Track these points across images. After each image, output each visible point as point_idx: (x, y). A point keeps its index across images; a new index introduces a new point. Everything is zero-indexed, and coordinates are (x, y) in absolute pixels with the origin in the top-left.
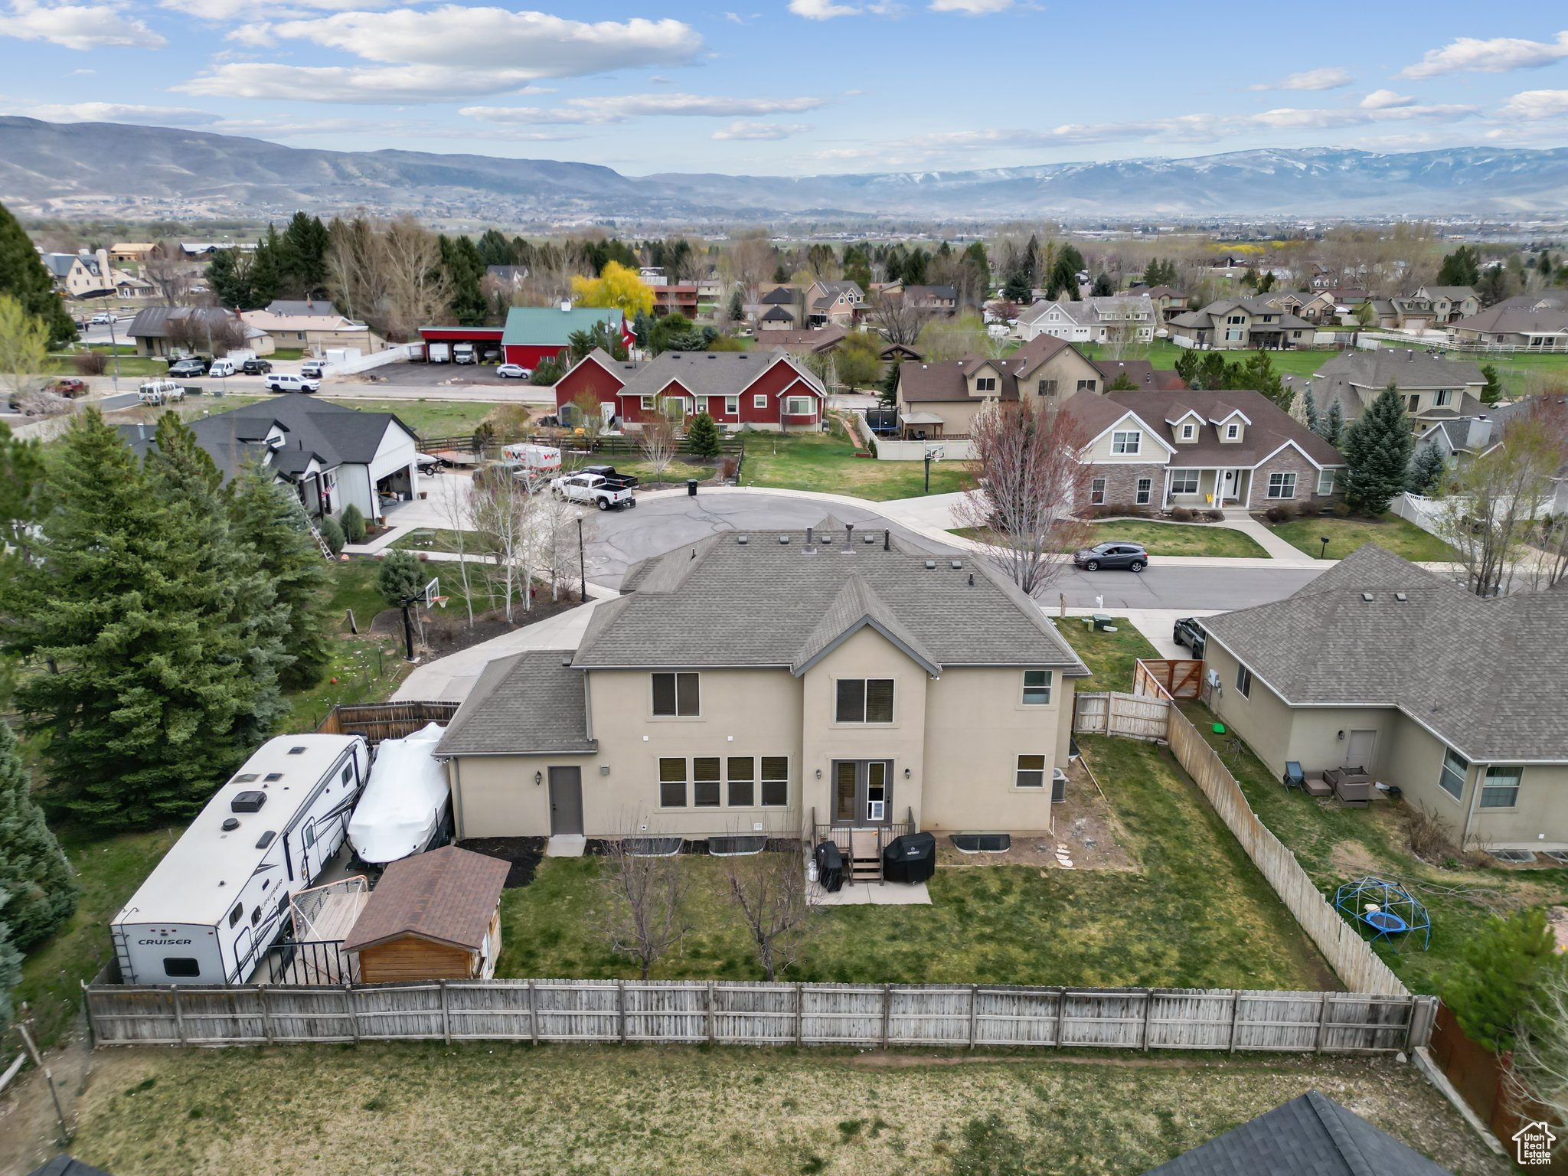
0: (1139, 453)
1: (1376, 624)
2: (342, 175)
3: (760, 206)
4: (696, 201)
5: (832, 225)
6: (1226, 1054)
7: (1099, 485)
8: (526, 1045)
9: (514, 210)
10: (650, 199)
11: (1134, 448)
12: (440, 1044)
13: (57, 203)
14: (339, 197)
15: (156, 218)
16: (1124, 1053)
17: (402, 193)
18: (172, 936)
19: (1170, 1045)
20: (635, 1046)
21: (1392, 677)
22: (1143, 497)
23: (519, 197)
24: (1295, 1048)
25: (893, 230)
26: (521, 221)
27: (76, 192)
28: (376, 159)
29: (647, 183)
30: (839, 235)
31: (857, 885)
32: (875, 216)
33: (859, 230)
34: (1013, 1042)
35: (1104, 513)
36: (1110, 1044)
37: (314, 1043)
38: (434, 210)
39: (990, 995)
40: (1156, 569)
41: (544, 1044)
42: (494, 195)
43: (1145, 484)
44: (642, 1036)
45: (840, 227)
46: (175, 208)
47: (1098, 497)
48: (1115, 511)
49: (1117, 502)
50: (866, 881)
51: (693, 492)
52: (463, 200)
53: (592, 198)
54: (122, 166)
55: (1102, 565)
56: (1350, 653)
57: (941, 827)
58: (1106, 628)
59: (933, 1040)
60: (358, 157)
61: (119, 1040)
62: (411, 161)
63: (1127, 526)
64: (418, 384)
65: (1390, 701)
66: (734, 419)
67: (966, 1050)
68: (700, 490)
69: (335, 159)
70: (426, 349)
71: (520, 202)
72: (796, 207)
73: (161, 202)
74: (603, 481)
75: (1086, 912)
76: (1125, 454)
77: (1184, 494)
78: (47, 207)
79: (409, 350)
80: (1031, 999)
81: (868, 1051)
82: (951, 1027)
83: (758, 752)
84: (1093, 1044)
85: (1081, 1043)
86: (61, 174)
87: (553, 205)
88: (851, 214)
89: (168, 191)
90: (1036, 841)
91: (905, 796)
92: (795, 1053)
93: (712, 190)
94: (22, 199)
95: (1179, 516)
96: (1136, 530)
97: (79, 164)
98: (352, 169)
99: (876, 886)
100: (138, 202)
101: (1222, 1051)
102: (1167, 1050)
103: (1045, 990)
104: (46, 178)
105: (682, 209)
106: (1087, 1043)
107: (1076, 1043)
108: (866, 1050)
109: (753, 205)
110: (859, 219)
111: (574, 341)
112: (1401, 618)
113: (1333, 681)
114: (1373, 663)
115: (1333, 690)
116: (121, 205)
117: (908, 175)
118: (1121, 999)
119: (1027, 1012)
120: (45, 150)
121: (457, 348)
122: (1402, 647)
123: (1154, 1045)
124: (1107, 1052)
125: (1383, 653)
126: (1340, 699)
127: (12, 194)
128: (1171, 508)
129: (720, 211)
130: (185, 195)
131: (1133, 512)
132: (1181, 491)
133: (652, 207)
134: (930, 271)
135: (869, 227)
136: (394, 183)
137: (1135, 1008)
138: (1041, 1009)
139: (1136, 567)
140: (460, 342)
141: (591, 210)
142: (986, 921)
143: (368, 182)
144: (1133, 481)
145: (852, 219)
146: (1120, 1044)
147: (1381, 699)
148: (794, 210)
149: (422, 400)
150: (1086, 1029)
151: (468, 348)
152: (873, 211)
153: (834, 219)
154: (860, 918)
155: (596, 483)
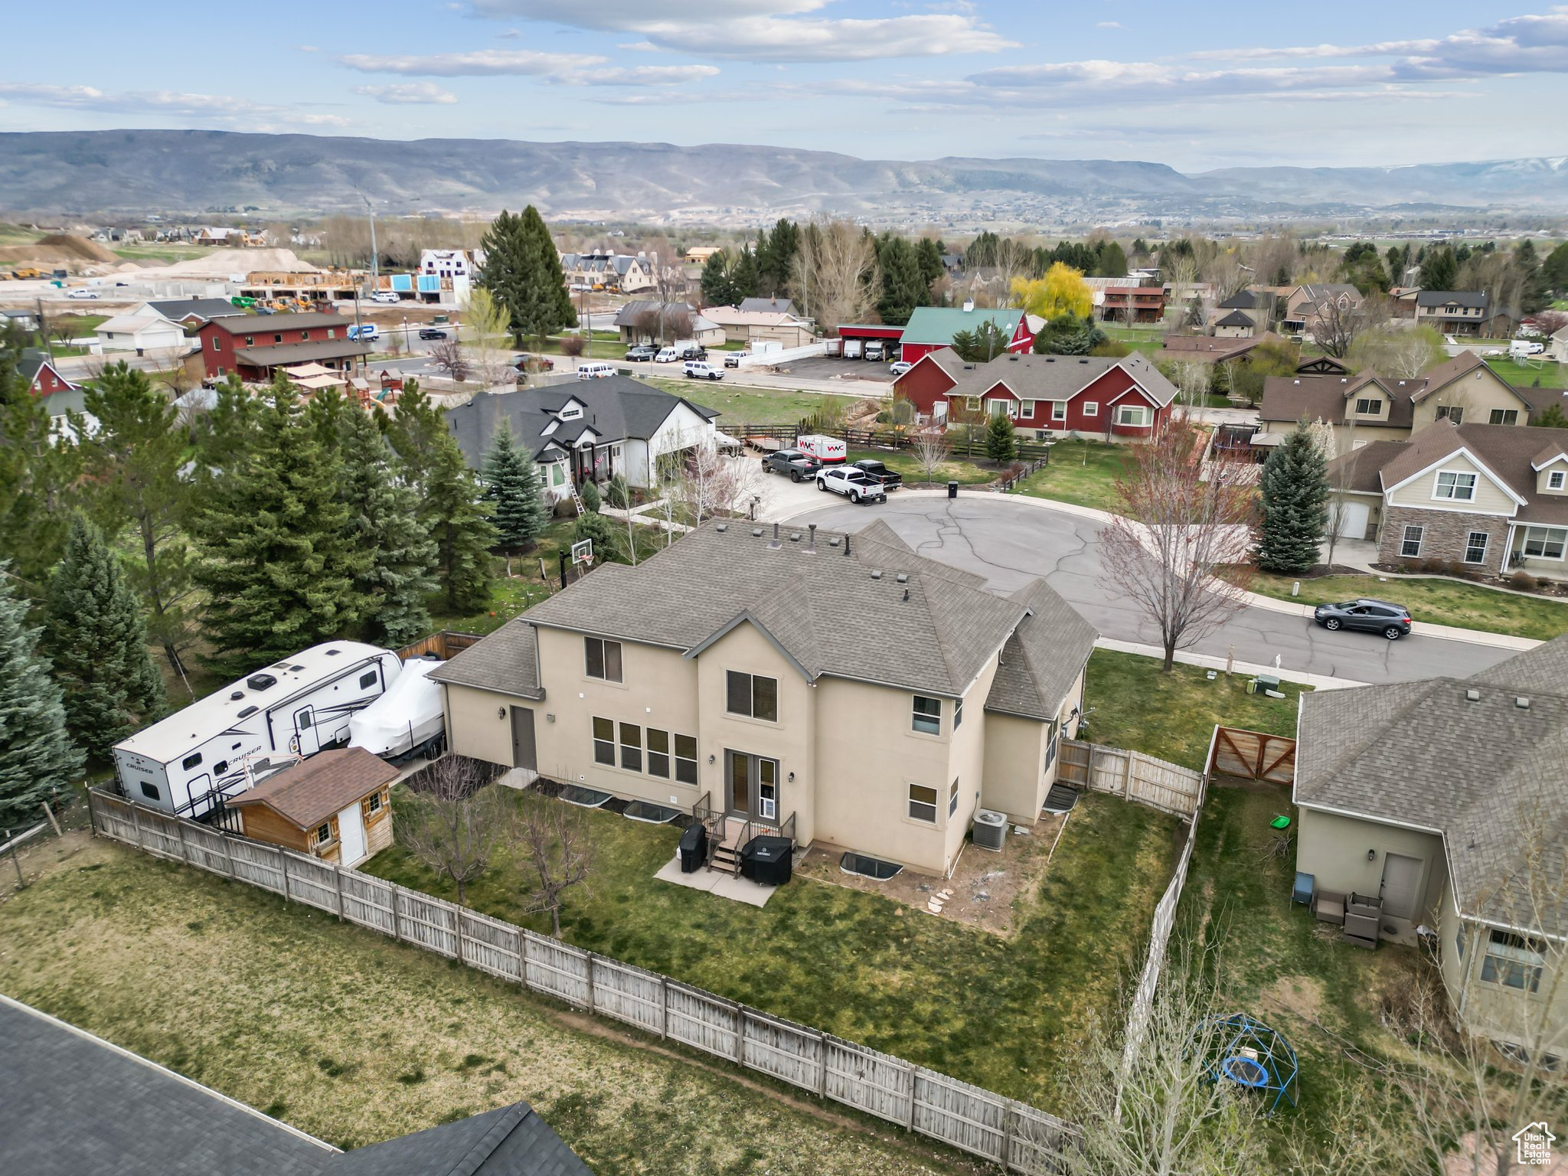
0: (1473, 500)
1: (1468, 729)
2: (903, 183)
3: (1337, 201)
4: (1257, 197)
5: (1422, 220)
6: (901, 1130)
7: (1414, 533)
8: (335, 918)
9: (1058, 212)
10: (1205, 196)
11: (1467, 493)
12: (281, 898)
13: (675, 214)
14: (897, 203)
15: (745, 226)
16: (799, 1093)
17: (954, 198)
18: (142, 765)
19: (847, 1101)
20: (405, 945)
21: (1456, 798)
22: (1475, 555)
23: (1064, 199)
24: (978, 1152)
25: (1504, 226)
26: (1062, 223)
27: (690, 204)
28: (936, 167)
29: (1206, 181)
30: (1427, 232)
31: (714, 873)
32: (1484, 211)
33: (1457, 228)
34: (699, 1046)
35: (1411, 567)
36: (788, 1079)
37: (209, 872)
38: (980, 214)
39: (679, 992)
40: (1420, 637)
41: (347, 922)
42: (1040, 197)
43: (1478, 539)
44: (411, 938)
45: (1432, 223)
46: (761, 217)
47: (1411, 548)
48: (1431, 567)
49: (1437, 557)
50: (725, 871)
51: (953, 494)
52: (1010, 203)
53: (1142, 198)
54: (727, 181)
55: (1345, 626)
56: (1411, 759)
57: (836, 842)
58: (1269, 692)
59: (631, 1021)
60: (919, 167)
61: (110, 834)
62: (968, 168)
63: (1432, 585)
64: (812, 377)
65: (1437, 825)
66: (1059, 426)
67: (656, 1039)
68: (960, 493)
69: (898, 168)
70: (842, 345)
71: (1066, 204)
72: (1383, 203)
73: (751, 211)
74: (861, 475)
75: (907, 958)
76: (1452, 499)
77: (1542, 557)
78: (667, 217)
79: (830, 345)
80: (715, 1008)
81: (578, 1011)
82: (648, 1013)
83: (673, 727)
84: (773, 1073)
85: (762, 1069)
86: (680, 190)
87: (1099, 206)
88: (1453, 208)
89: (757, 201)
90: (925, 880)
91: (793, 799)
92: (517, 993)
93: (1282, 185)
94: (651, 212)
95: (1521, 584)
96: (1440, 593)
97: (696, 180)
98: (913, 177)
99: (729, 878)
100: (734, 212)
101: (899, 1126)
102: (844, 1106)
103: (726, 1002)
104: (671, 193)
105: (1240, 206)
106: (767, 1071)
107: (757, 1067)
108: (577, 1010)
109: (1328, 200)
110: (1462, 214)
111: (957, 340)
112: (1510, 728)
113: (1368, 788)
114: (1437, 776)
115: (1362, 797)
116: (721, 215)
117: (1543, 160)
118: (798, 1036)
119: (712, 1019)
120: (673, 170)
121: (869, 345)
122: (1492, 764)
123: (831, 1095)
124: (783, 1086)
125: (1459, 767)
126: (1366, 809)
127: (646, 207)
128: (1513, 572)
129: (1284, 207)
130: (771, 205)
131: (1457, 570)
132: (1538, 553)
133: (1207, 205)
134: (1463, 276)
135: (1472, 223)
136: (948, 189)
137: (811, 1050)
138: (724, 1021)
139: (1392, 633)
140: (872, 339)
141: (1138, 210)
142: (799, 937)
143: (925, 189)
144: (1462, 533)
145: (1453, 214)
146: (798, 1082)
147: (1425, 822)
148: (1379, 204)
149: (800, 391)
150: (766, 1056)
151: (878, 345)
152: (1483, 204)
153: (1428, 214)
154: (687, 901)
155: (851, 477)
